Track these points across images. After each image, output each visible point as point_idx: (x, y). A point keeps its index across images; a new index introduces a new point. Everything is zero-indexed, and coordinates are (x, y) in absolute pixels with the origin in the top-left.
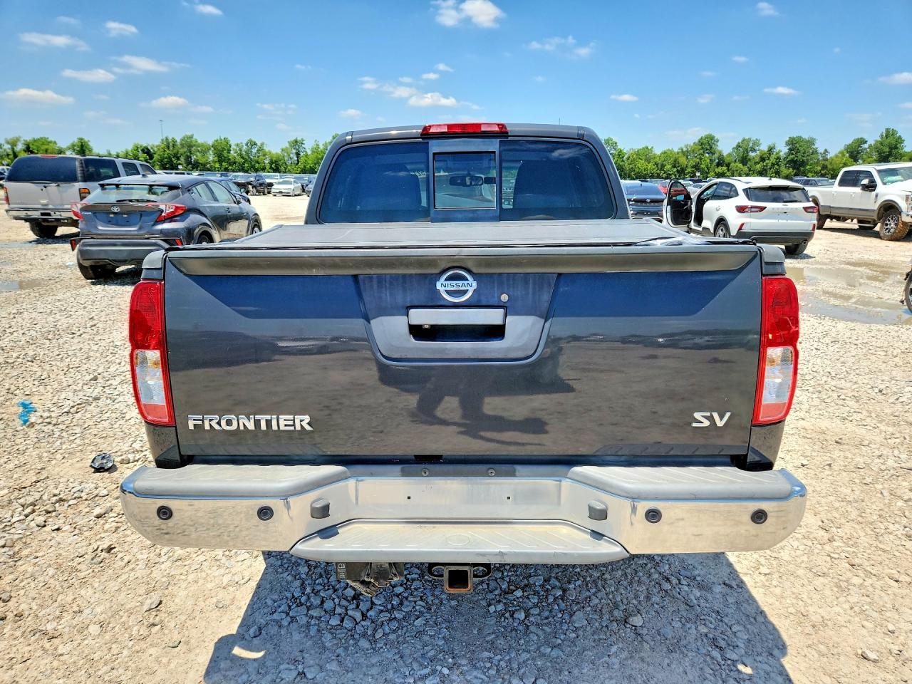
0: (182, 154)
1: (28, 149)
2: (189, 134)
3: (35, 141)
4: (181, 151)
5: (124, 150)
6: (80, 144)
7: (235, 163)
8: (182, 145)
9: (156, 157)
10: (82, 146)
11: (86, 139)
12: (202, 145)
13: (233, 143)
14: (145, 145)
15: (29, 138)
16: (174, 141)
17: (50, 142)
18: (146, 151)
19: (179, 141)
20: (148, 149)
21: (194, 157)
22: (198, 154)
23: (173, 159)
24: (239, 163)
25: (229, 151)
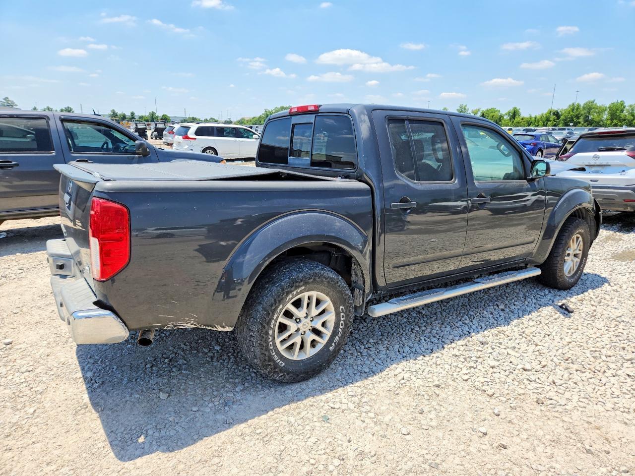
0: (582, 115)
1: (483, 116)
2: (592, 100)
3: (488, 110)
4: (582, 112)
5: (541, 114)
6: (514, 111)
7: (625, 120)
8: (584, 108)
9: (562, 117)
10: (515, 112)
11: (518, 108)
12: (600, 107)
13: (627, 104)
14: (556, 109)
15: (484, 109)
16: (579, 105)
17: (497, 111)
18: (557, 114)
19: (582, 105)
20: (558, 112)
21: (591, 117)
22: (595, 114)
23: (574, 119)
24: (629, 120)
25: (622, 111)
